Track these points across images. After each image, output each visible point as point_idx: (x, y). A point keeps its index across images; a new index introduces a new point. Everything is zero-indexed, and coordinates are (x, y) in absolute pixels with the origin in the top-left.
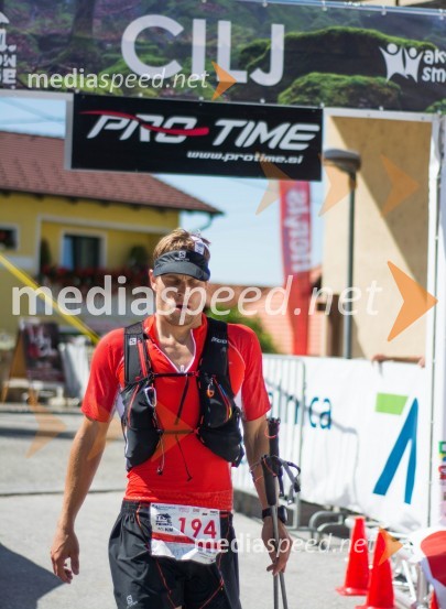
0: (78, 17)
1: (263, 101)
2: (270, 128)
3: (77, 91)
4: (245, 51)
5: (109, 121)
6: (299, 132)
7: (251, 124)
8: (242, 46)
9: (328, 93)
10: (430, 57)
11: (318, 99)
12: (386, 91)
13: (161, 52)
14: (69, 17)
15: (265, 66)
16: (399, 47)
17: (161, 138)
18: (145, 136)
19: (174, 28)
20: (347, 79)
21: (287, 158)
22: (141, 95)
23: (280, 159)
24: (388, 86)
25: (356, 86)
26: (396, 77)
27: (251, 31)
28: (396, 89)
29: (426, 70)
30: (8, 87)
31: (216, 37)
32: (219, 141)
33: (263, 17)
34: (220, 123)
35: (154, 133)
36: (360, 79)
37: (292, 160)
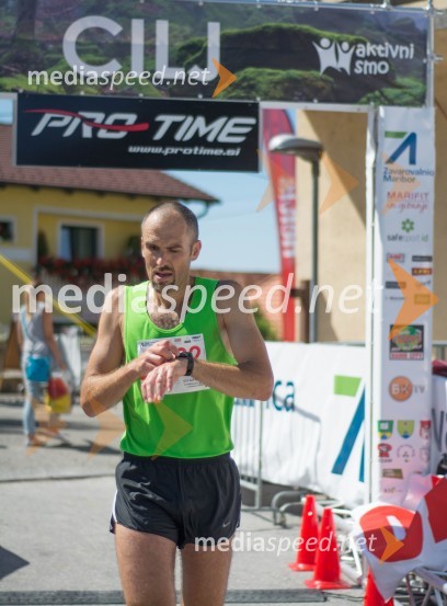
0: (20, 19)
1: (200, 96)
2: (208, 122)
3: (21, 91)
4: (183, 48)
5: (52, 119)
6: (236, 125)
7: (190, 119)
8: (179, 44)
9: (264, 87)
10: (362, 50)
11: (254, 93)
12: (320, 84)
13: (101, 51)
14: (12, 20)
15: (203, 64)
16: (331, 41)
17: (103, 134)
18: (87, 132)
19: (114, 28)
20: (282, 74)
21: (225, 150)
22: (82, 93)
23: (218, 152)
24: (322, 79)
25: (292, 80)
26: (330, 70)
27: (188, 29)
28: (330, 82)
29: (358, 63)
31: (154, 35)
32: (159, 135)
33: (199, 17)
34: (160, 118)
35: (95, 130)
36: (295, 73)
37: (230, 152)
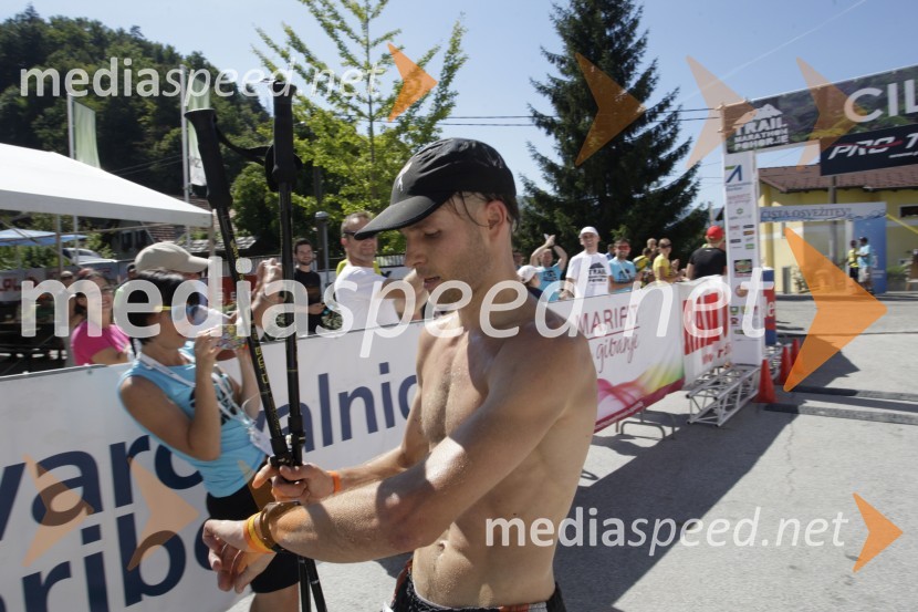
3: (822, 138)
5: (841, 149)
13: (869, 107)
17: (872, 151)
18: (862, 152)
19: (876, 92)
22: (858, 132)
30: (783, 144)
31: (904, 89)
32: (910, 145)
34: (909, 136)
35: (867, 150)
